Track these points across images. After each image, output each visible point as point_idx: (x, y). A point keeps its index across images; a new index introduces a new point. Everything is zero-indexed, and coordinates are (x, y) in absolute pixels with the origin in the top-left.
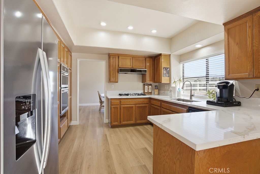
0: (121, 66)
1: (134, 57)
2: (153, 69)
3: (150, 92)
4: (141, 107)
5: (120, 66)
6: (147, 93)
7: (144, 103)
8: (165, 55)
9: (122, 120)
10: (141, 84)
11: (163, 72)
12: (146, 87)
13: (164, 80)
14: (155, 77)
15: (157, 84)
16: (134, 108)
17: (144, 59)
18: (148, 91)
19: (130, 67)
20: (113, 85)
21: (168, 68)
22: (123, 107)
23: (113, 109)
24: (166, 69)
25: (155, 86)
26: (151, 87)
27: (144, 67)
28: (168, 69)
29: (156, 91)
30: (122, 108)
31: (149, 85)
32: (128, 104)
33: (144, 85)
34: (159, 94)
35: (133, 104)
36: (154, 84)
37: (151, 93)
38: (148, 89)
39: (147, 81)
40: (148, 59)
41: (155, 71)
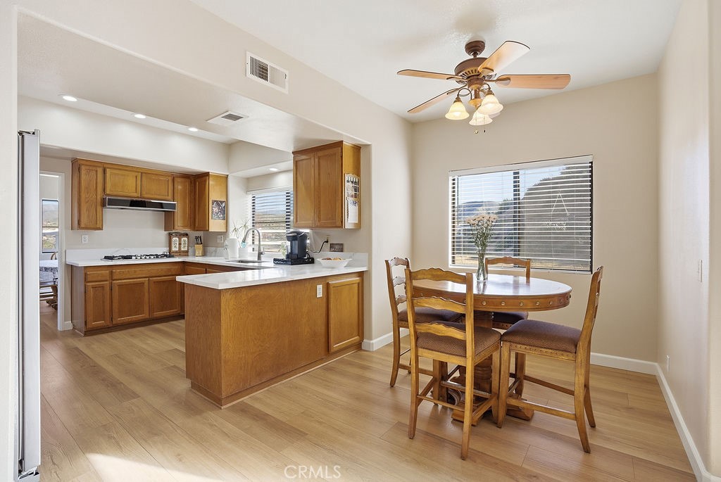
0: (110, 191)
1: (145, 173)
2: (190, 202)
3: (184, 252)
4: (164, 282)
5: (108, 192)
6: (176, 252)
7: (170, 274)
8: (218, 177)
9: (115, 315)
10: (162, 235)
11: (213, 209)
12: (175, 239)
13: (215, 225)
14: (195, 219)
15: (200, 234)
16: (146, 284)
17: (170, 179)
18: (180, 247)
19: (135, 195)
20: (87, 236)
21: (222, 202)
22: (120, 286)
23: (91, 292)
24: (218, 203)
25: (197, 238)
26: (186, 239)
27: (170, 197)
28: (224, 204)
29: (199, 248)
30: (116, 289)
31: (181, 235)
32: (131, 277)
33: (170, 235)
34: (204, 254)
35: (144, 276)
36: (193, 234)
37: (187, 252)
38: (180, 244)
39: (176, 227)
40: (179, 180)
41: (195, 206)
